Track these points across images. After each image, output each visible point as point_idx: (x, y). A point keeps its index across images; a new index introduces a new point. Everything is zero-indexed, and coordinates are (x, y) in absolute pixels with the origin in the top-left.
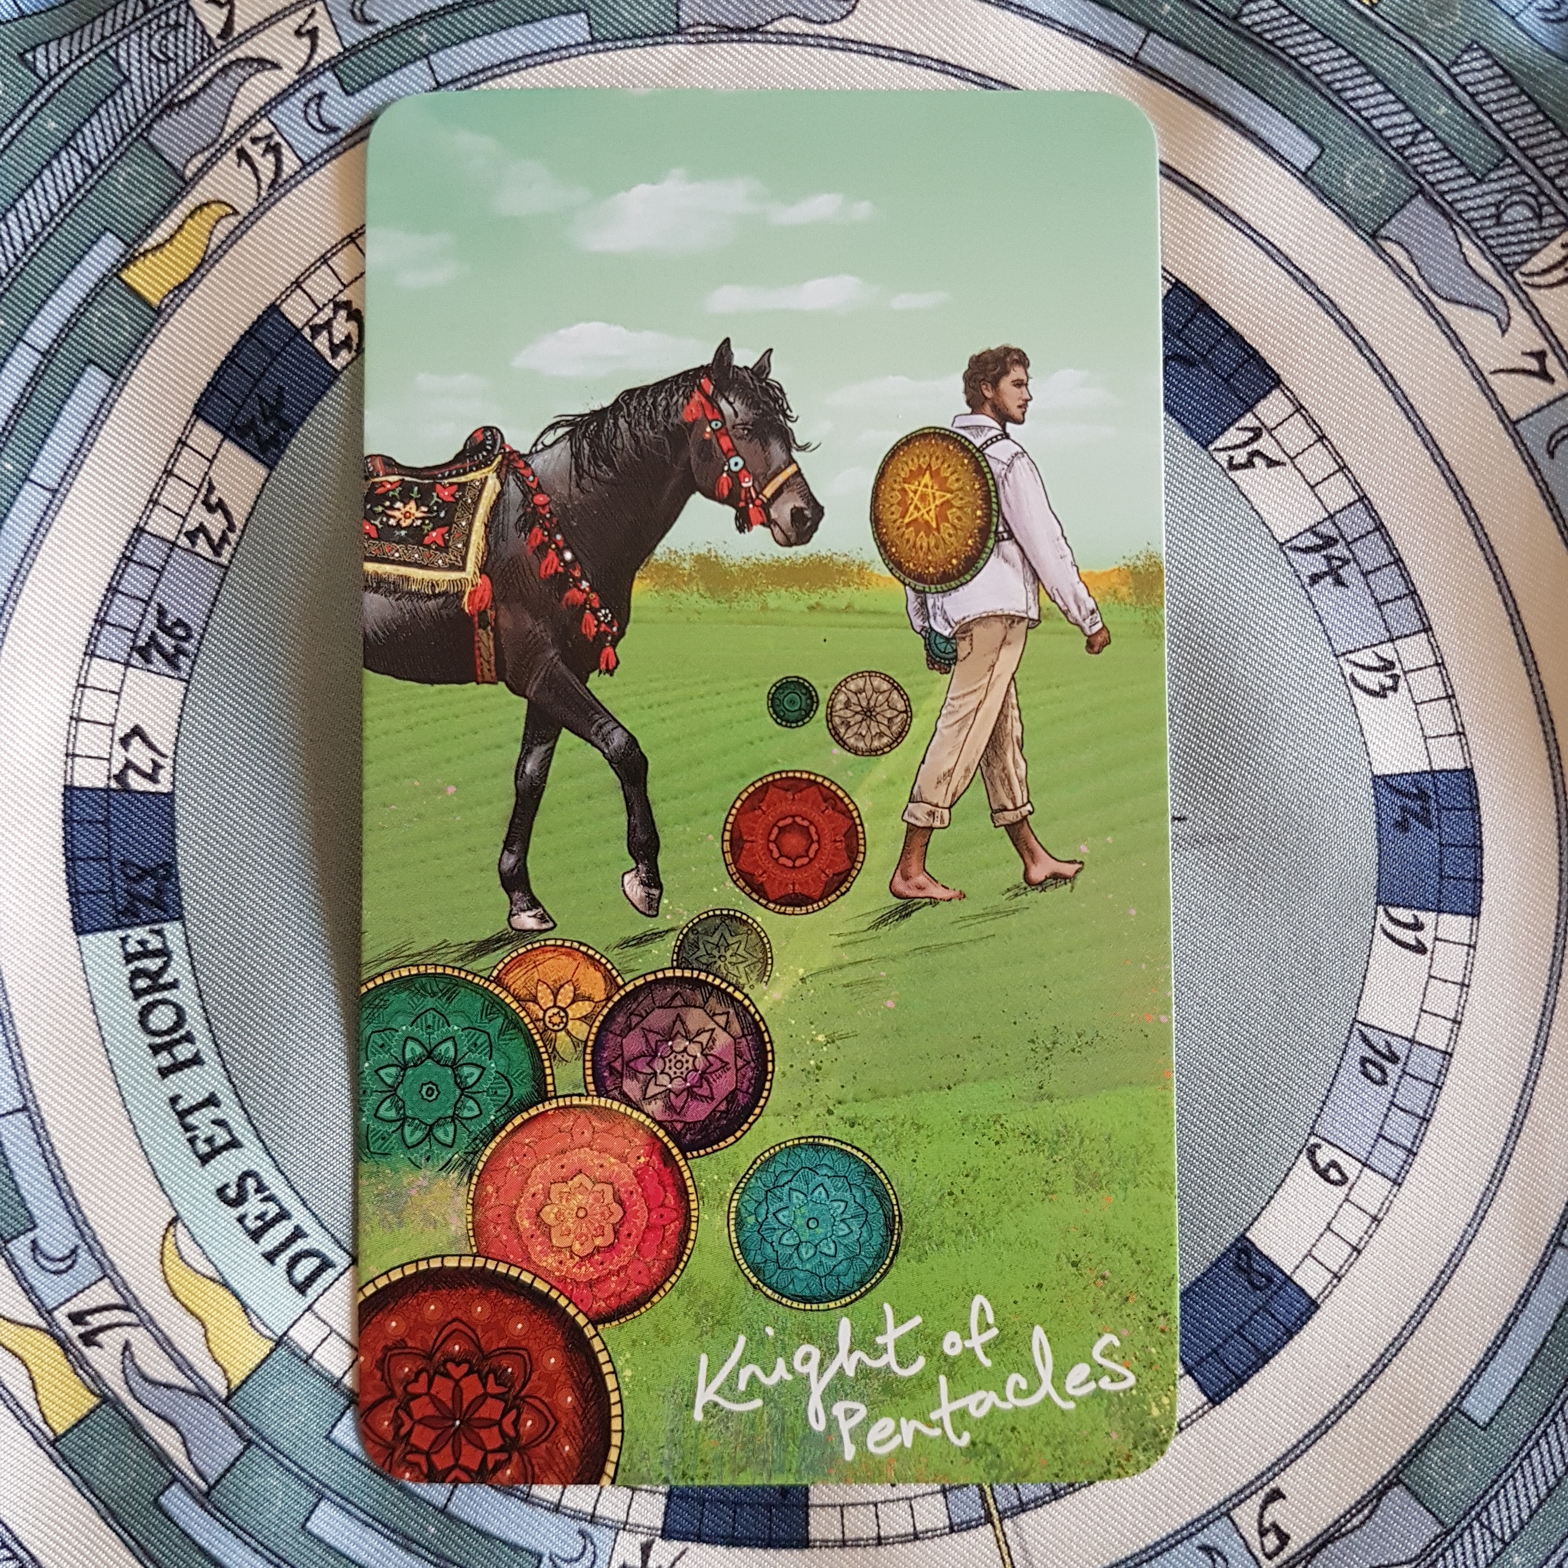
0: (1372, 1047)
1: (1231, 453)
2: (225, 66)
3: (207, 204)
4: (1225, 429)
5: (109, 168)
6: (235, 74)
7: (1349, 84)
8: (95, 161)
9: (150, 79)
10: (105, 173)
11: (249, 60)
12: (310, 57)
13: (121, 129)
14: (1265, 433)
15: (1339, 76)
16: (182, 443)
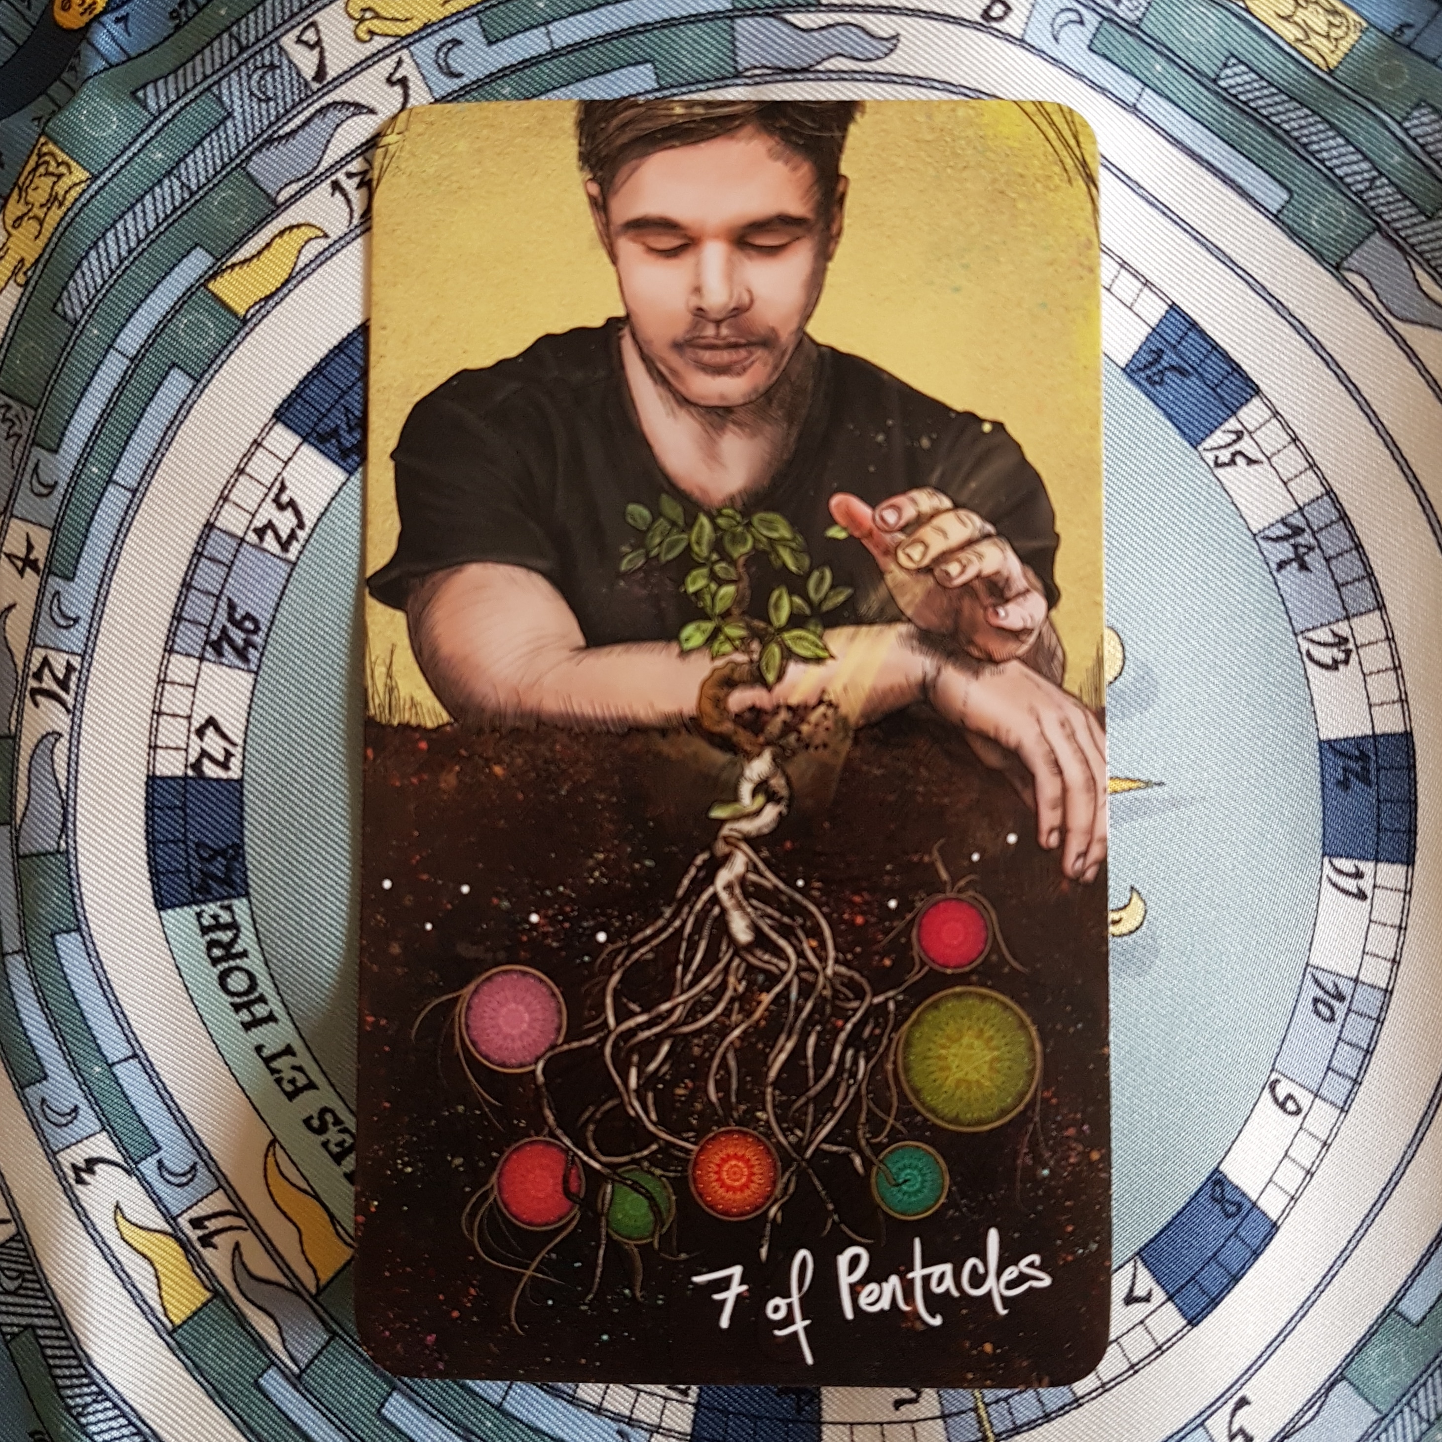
0: (1323, 989)
1: (1217, 453)
2: (322, 107)
3: (297, 227)
4: (1212, 432)
5: (207, 193)
6: (332, 116)
7: (1314, 138)
8: (194, 188)
9: (252, 115)
10: (202, 197)
11: (343, 103)
13: (222, 160)
14: (1246, 436)
15: (1305, 132)
16: (257, 444)
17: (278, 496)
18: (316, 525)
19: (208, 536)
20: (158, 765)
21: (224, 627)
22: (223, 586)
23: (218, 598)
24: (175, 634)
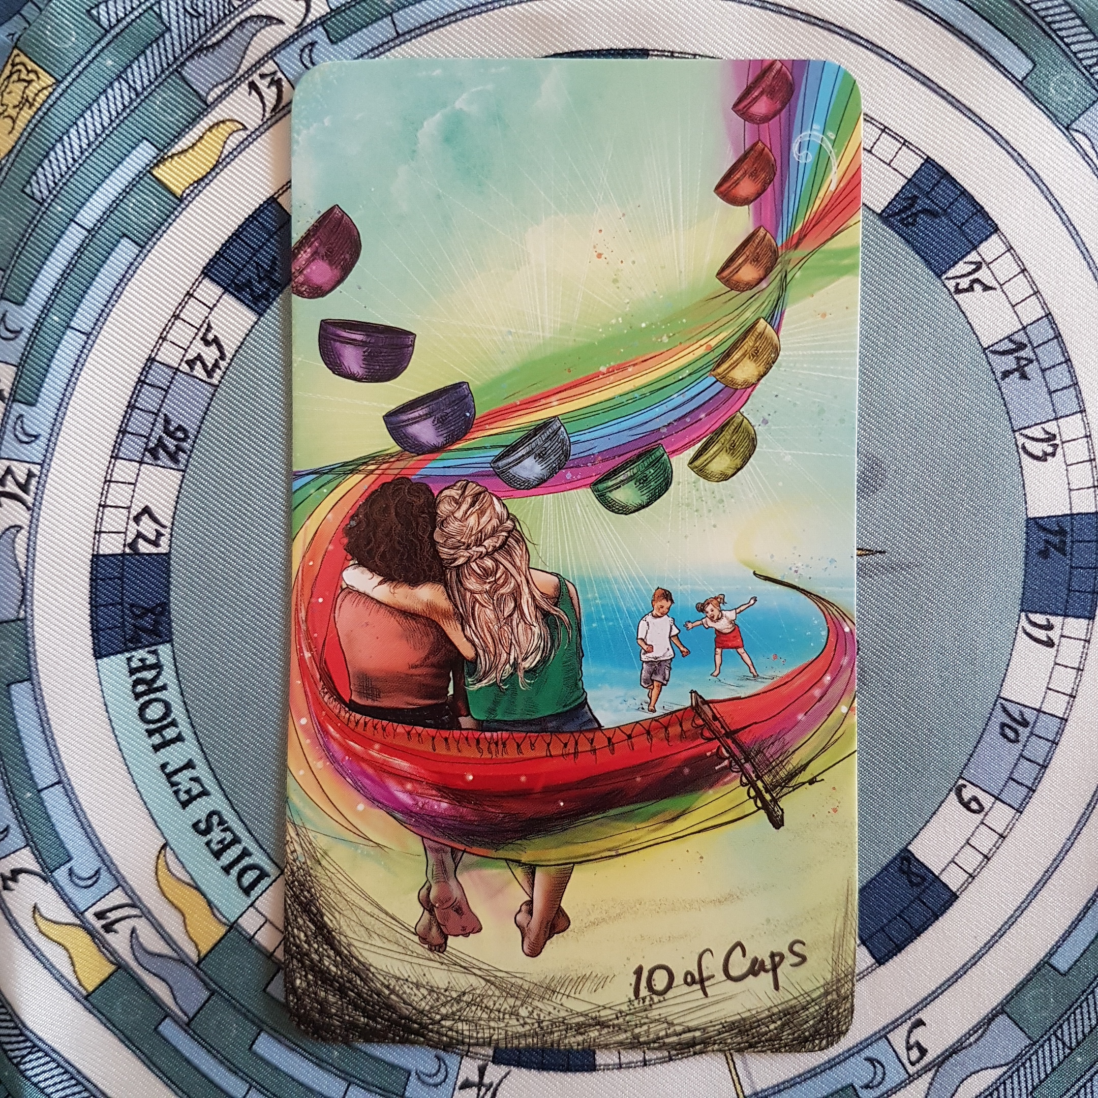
0: (1010, 715)
1: (958, 280)
2: (242, 21)
3: (223, 122)
4: (955, 263)
5: (150, 94)
6: (250, 27)
7: (1058, 18)
8: (139, 89)
9: (186, 29)
10: (146, 97)
11: (259, 17)
12: (306, 15)
13: (161, 65)
14: (984, 265)
16: (189, 295)
17: (205, 334)
18: (234, 356)
19: (150, 368)
20: (101, 546)
21: (161, 437)
22: (161, 406)
23: (157, 415)
24: (120, 445)
